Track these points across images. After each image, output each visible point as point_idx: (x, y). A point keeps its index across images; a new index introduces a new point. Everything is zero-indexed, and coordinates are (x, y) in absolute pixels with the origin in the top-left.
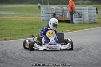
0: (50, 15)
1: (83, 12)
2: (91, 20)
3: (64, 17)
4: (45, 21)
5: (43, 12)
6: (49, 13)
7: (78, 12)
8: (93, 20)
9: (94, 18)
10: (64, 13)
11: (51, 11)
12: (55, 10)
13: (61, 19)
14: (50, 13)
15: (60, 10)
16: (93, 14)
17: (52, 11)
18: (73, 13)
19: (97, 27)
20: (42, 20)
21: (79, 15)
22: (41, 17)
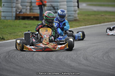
0: (14, 9)
1: (60, 5)
2: (70, 16)
3: (33, 12)
4: (7, 18)
5: (5, 6)
6: (12, 7)
7: (54, 5)
8: (73, 16)
9: (75, 14)
10: (32, 7)
11: (15, 4)
12: (20, 2)
13: (29, 16)
14: (14, 6)
15: (27, 2)
16: (73, 9)
17: (17, 5)
18: (43, 6)
19: (81, 26)
20: (3, 17)
21: (54, 9)
22: (2, 13)
